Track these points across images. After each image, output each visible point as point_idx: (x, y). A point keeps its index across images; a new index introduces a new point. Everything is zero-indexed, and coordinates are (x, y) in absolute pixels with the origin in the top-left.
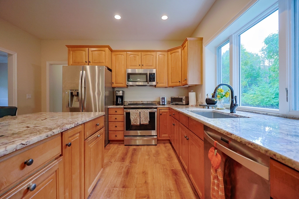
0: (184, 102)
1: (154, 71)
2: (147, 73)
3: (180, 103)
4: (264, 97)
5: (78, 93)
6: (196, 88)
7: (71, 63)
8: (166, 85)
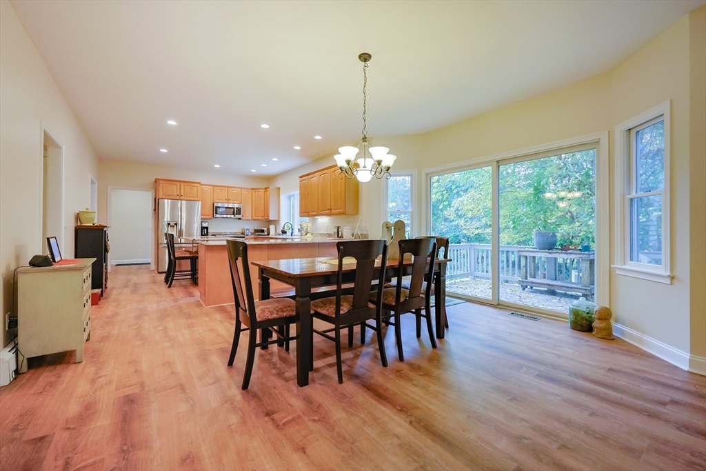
1: (240, 206)
2: (234, 207)
3: (262, 234)
5: (176, 224)
6: (275, 222)
7: (161, 196)
8: (250, 218)
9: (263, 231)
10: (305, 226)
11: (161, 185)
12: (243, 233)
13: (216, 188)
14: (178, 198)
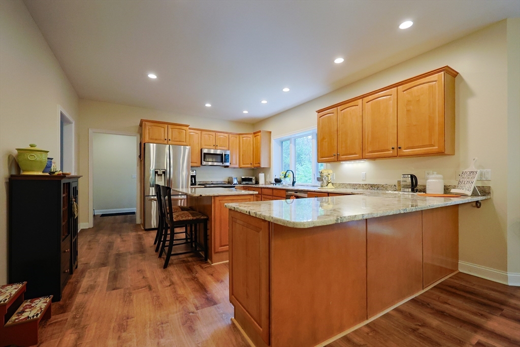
0: (254, 182)
1: (228, 152)
2: (222, 154)
3: (251, 183)
4: (306, 179)
5: (164, 173)
6: (266, 170)
7: (147, 139)
8: (237, 166)
9: (250, 180)
10: (325, 174)
11: (147, 128)
12: (229, 183)
13: (204, 133)
14: (166, 142)
